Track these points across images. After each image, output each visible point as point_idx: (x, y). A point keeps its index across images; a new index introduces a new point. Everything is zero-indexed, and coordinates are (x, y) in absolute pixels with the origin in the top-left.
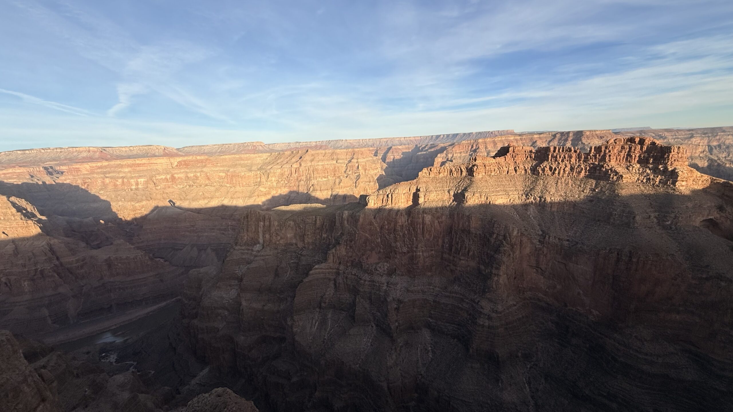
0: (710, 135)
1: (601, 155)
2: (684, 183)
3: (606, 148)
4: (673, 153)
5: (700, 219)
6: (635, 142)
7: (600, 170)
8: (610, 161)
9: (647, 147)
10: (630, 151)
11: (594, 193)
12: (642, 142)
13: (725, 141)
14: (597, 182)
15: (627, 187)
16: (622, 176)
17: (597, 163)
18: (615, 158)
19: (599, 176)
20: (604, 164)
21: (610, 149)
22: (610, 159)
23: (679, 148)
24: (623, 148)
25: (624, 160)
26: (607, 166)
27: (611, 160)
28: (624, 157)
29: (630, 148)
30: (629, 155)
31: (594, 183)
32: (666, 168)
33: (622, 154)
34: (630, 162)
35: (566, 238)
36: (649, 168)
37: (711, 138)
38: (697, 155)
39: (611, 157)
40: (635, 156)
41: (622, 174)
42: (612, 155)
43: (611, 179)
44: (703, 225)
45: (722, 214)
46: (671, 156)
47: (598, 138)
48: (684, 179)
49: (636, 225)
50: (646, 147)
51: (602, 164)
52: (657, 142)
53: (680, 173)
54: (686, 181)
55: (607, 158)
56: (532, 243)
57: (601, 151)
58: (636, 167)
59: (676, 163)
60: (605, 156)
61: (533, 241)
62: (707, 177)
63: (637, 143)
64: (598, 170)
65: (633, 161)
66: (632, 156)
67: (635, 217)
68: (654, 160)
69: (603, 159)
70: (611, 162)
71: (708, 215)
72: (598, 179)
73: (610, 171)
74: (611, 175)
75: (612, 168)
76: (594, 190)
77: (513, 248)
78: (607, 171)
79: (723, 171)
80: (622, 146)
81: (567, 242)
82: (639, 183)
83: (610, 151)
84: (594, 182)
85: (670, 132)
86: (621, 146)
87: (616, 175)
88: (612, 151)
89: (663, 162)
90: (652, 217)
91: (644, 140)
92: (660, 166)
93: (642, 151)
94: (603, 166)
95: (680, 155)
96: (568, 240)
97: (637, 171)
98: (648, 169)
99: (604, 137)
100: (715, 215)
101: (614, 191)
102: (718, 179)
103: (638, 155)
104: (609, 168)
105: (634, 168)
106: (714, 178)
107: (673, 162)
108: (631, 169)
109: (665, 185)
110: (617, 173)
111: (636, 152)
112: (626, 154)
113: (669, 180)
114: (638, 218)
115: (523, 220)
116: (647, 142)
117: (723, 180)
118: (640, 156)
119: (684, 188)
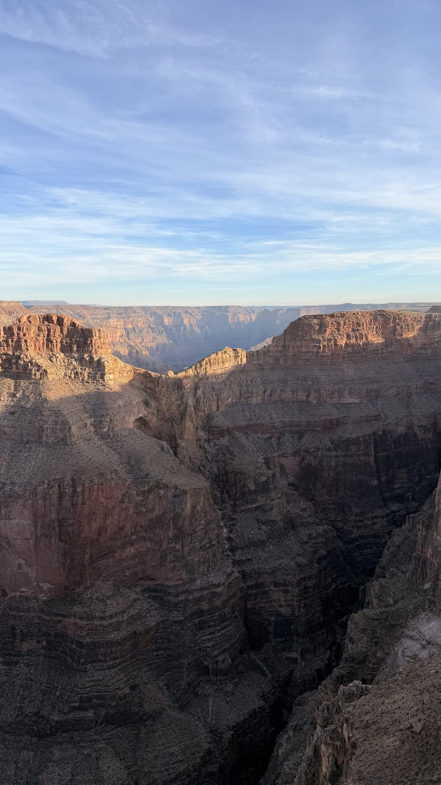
0: (124, 316)
1: (15, 340)
2: (111, 376)
3: (19, 329)
4: (95, 338)
5: (132, 419)
6: (52, 322)
7: (17, 363)
8: (27, 349)
9: (68, 329)
10: (49, 335)
11: (15, 399)
12: (60, 321)
13: (137, 324)
14: (16, 383)
15: (54, 387)
16: (45, 371)
17: (11, 353)
18: (33, 345)
19: (18, 373)
20: (21, 354)
21: (24, 330)
22: (27, 346)
23: (100, 331)
24: (39, 329)
25: (45, 347)
26: (25, 357)
27: (29, 348)
28: (43, 343)
29: (49, 330)
30: (49, 340)
31: (13, 384)
32: (91, 358)
33: (40, 338)
34: (52, 351)
36: (74, 358)
37: (125, 319)
38: (117, 340)
39: (28, 344)
40: (57, 342)
41: (45, 368)
42: (29, 340)
43: (33, 376)
44: (136, 426)
45: (149, 410)
46: (94, 341)
47: (6, 314)
48: (111, 371)
49: (73, 440)
50: (66, 329)
51: (19, 354)
52: (77, 323)
53: (106, 363)
54: (113, 373)
55: (23, 345)
57: (13, 334)
58: (59, 357)
59: (100, 351)
60: (20, 341)
62: (130, 368)
63: (55, 322)
64: (15, 364)
65: (55, 348)
66: (52, 342)
67: (70, 428)
68: (78, 347)
69: (18, 346)
70: (30, 351)
71: (138, 414)
72: (16, 377)
73: (29, 364)
74: (31, 370)
75: (32, 360)
76: (15, 395)
78: (26, 364)
79: (141, 359)
80: (39, 327)
82: (67, 380)
83: (24, 335)
84: (11, 382)
85: (88, 309)
86: (37, 327)
87: (38, 370)
88: (27, 335)
89: (88, 349)
90: (88, 426)
91: (63, 320)
92: (86, 355)
93: (63, 335)
94: (19, 357)
95: (102, 340)
97: (62, 363)
98: (74, 360)
99: (14, 313)
100: (143, 412)
101: (40, 395)
102: (139, 369)
103: (59, 340)
104: (27, 360)
105: (58, 359)
106: (136, 368)
107: (97, 350)
108: (54, 360)
109: (94, 380)
110: (39, 367)
111: (57, 336)
112: (45, 338)
113: (97, 373)
114: (74, 429)
116: (67, 323)
117: (143, 370)
118: (61, 342)
119: (113, 382)
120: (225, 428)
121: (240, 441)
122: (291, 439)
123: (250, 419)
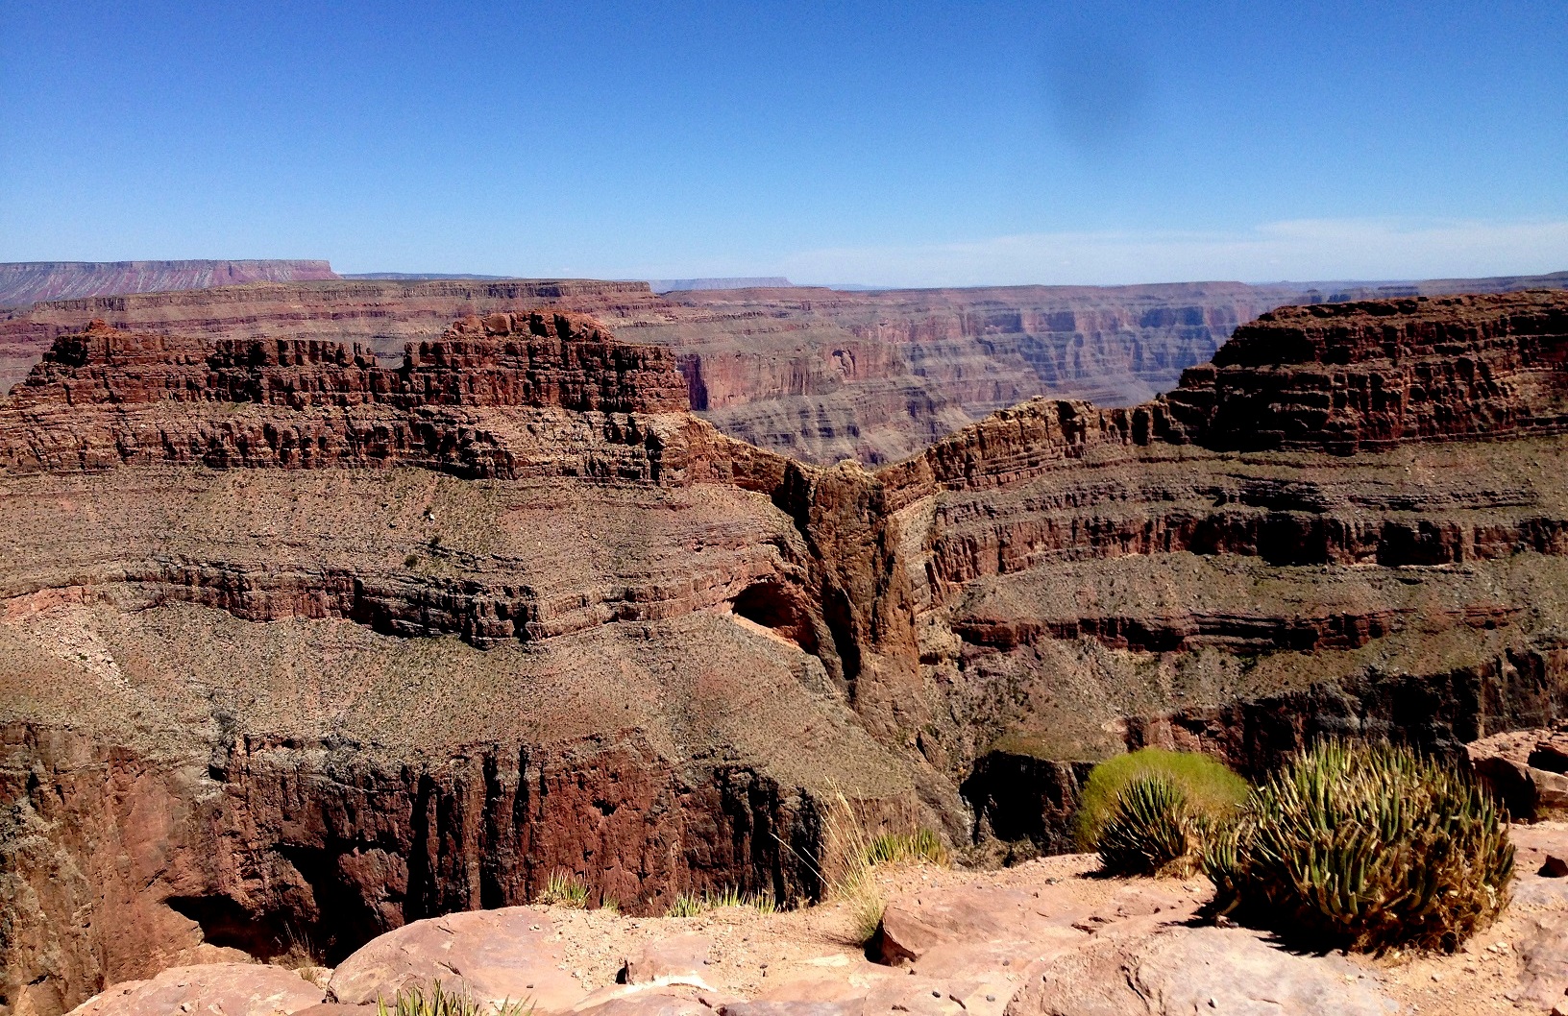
1: (444, 377)
2: (679, 473)
3: (458, 349)
4: (641, 369)
5: (729, 591)
6: (542, 330)
7: (445, 434)
8: (473, 400)
9: (579, 347)
10: (530, 363)
12: (561, 328)
16: (509, 455)
17: (433, 408)
18: (487, 387)
20: (454, 411)
21: (469, 351)
22: (472, 391)
24: (509, 349)
25: (519, 395)
26: (465, 420)
27: (477, 397)
28: (517, 384)
29: (532, 352)
30: (531, 377)
31: (430, 488)
33: (508, 372)
34: (535, 403)
35: (318, 733)
36: (588, 422)
39: (477, 386)
40: (549, 381)
41: (510, 448)
42: (478, 377)
45: (784, 567)
46: (638, 379)
48: (677, 459)
50: (574, 349)
51: (451, 411)
52: (604, 329)
53: (665, 436)
56: (175, 788)
57: (443, 362)
58: (553, 420)
59: (654, 403)
60: (457, 379)
61: (179, 775)
63: (548, 331)
65: (545, 398)
66: (539, 380)
67: (535, 608)
68: (600, 393)
71: (749, 577)
72: (442, 469)
77: (76, 829)
80: (508, 344)
81: (322, 753)
83: (466, 362)
84: (428, 482)
86: (503, 343)
87: (492, 454)
88: (476, 362)
89: (621, 399)
92: (617, 417)
94: (451, 420)
95: (662, 376)
96: (325, 743)
97: (559, 435)
98: (587, 426)
100: (770, 572)
105: (549, 426)
107: (646, 401)
112: (522, 372)
115: (137, 684)
120: (1012, 626)
121: (1054, 665)
122: (1217, 668)
123: (1096, 605)
